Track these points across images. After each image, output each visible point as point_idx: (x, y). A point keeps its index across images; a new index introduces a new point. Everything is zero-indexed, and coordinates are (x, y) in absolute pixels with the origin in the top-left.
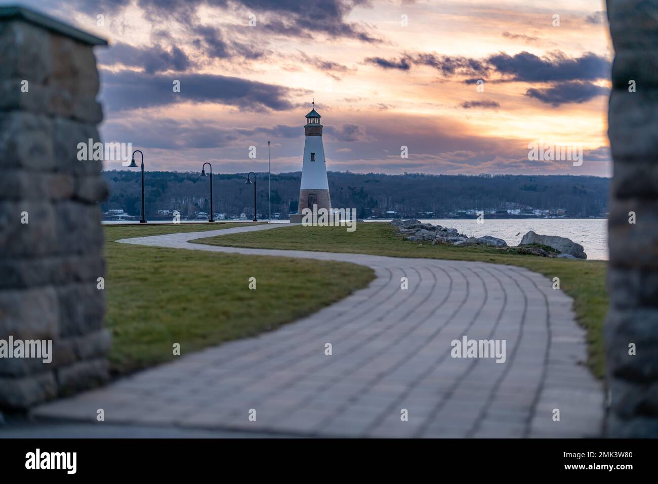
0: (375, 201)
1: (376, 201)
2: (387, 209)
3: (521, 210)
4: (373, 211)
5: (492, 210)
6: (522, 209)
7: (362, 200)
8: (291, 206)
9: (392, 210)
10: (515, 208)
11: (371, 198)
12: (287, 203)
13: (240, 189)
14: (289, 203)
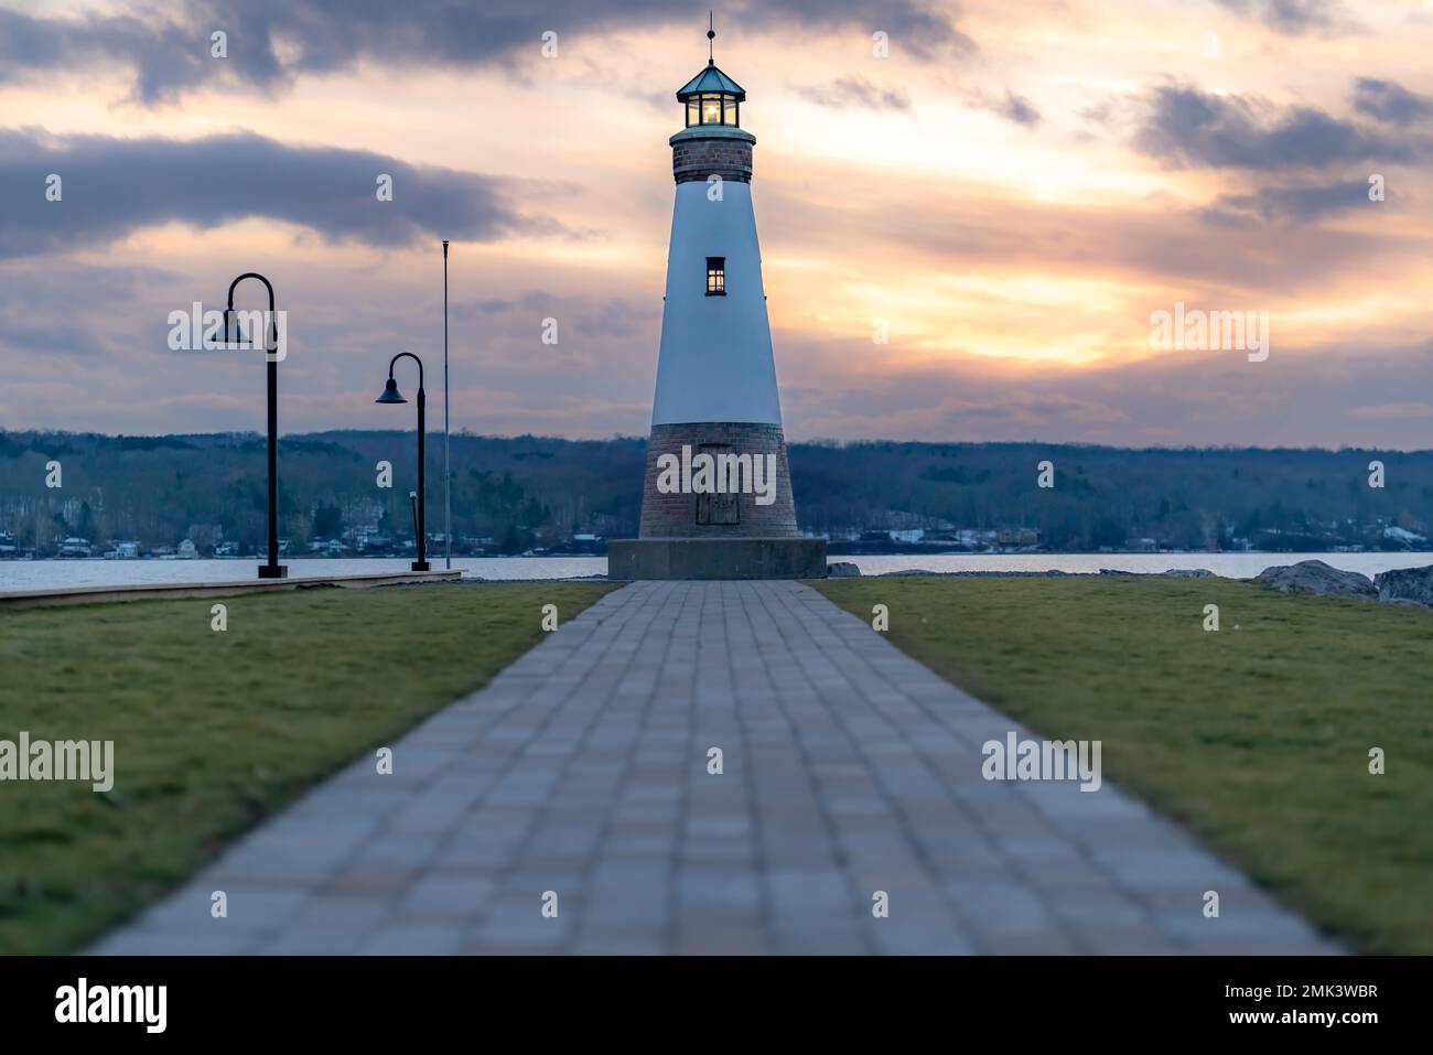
0: (542, 507)
1: (546, 508)
2: (576, 529)
3: (926, 532)
4: (538, 535)
5: (850, 531)
6: (929, 529)
7: (508, 506)
8: (316, 519)
9: (590, 532)
10: (908, 527)
11: (533, 500)
12: (307, 513)
13: (179, 476)
14: (313, 513)
